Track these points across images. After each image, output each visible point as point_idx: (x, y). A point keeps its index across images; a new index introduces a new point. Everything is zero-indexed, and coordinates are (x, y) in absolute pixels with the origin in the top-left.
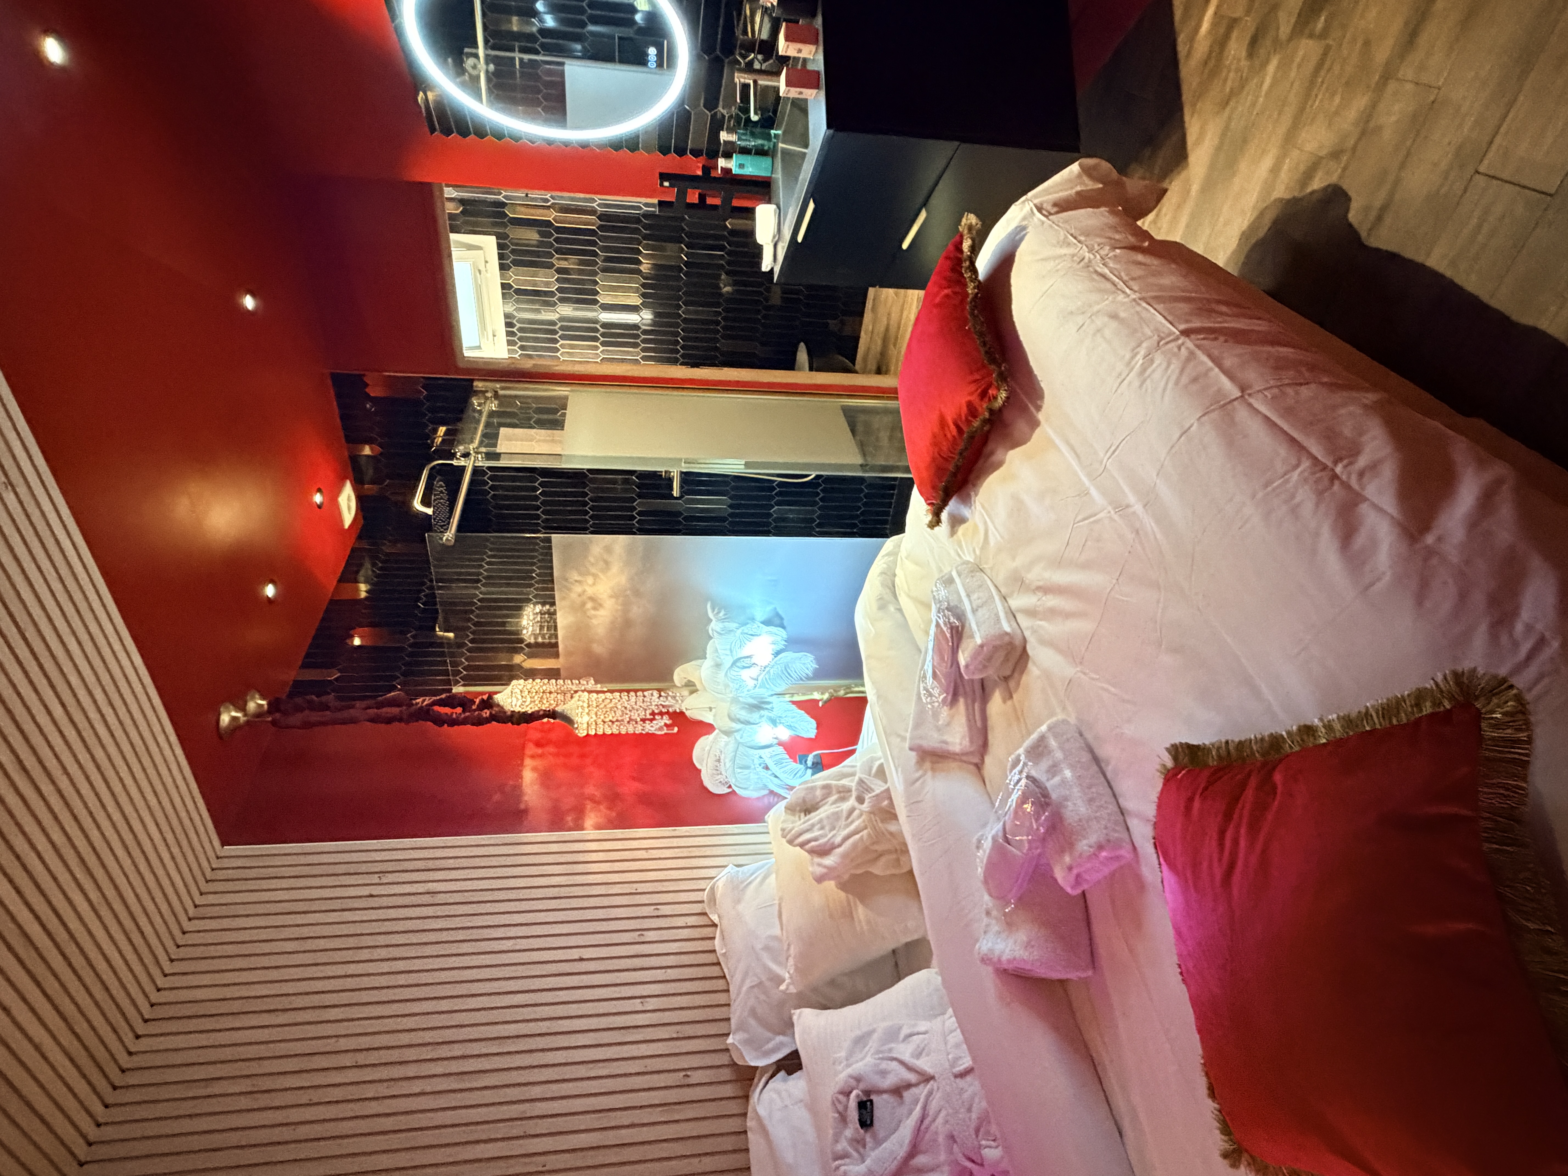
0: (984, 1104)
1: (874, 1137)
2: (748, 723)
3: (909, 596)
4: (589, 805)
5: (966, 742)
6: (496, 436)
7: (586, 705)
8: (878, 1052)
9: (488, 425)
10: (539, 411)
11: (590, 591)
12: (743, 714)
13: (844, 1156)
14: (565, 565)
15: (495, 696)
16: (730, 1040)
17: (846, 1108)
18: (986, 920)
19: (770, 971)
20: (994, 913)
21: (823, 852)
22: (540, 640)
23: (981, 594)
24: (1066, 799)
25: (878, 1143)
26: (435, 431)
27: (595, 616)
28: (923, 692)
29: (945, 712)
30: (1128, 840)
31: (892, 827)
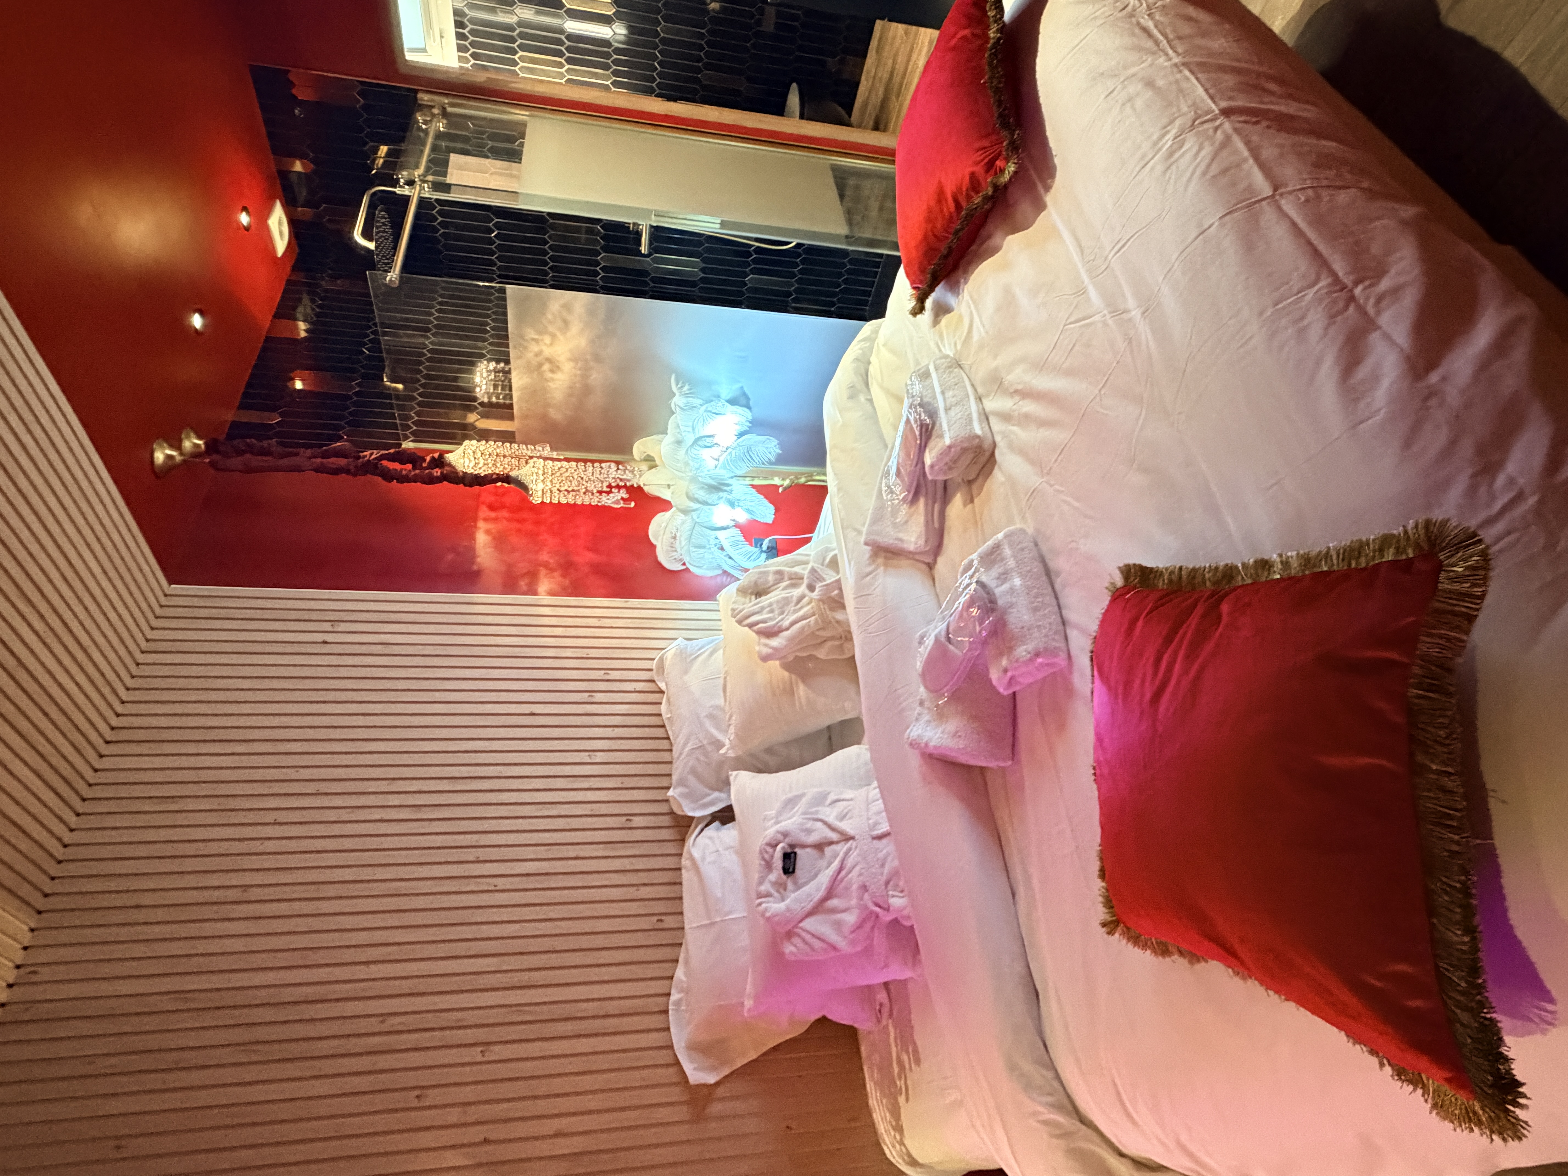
0: (896, 863)
1: (795, 883)
2: (706, 503)
3: (882, 387)
4: (543, 571)
5: (921, 542)
6: (445, 163)
7: (541, 472)
8: (804, 813)
9: (434, 148)
10: (493, 137)
11: (547, 351)
12: (701, 494)
13: (768, 895)
14: (521, 320)
15: (447, 455)
16: (671, 793)
17: (772, 857)
18: (918, 709)
19: (712, 736)
20: (927, 704)
21: (770, 633)
22: (494, 399)
23: (956, 392)
24: (1012, 605)
25: (798, 887)
26: (376, 150)
27: (552, 379)
28: (884, 488)
29: (904, 509)
30: (1065, 649)
31: (839, 616)
